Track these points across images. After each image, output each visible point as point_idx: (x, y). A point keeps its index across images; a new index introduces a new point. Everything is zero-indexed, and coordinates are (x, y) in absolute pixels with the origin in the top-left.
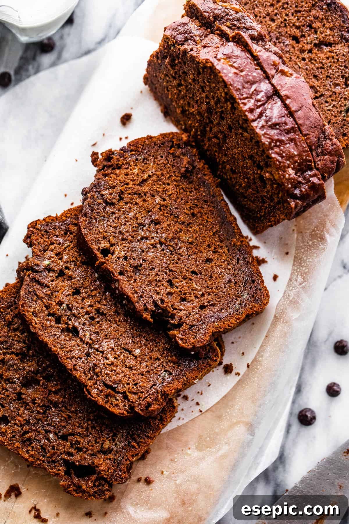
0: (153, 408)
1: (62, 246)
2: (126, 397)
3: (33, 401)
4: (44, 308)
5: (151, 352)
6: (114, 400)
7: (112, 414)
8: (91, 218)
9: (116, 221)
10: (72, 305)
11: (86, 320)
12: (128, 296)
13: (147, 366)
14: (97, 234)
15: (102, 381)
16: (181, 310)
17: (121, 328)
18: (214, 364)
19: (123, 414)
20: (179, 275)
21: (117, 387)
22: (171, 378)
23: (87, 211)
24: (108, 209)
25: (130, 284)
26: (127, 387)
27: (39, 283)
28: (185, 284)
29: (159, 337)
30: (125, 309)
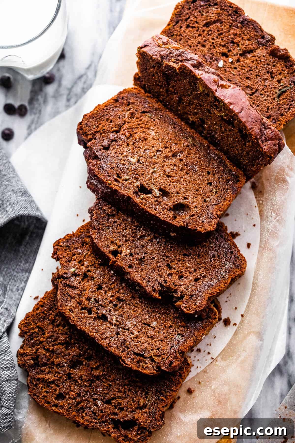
0: (175, 365)
1: (82, 255)
2: (152, 360)
3: (80, 378)
4: (78, 305)
5: (165, 322)
6: (144, 364)
7: (145, 375)
8: (99, 229)
9: (118, 227)
10: (98, 298)
11: (111, 307)
12: (138, 283)
13: (164, 333)
14: (106, 240)
15: (132, 351)
16: (181, 285)
17: (138, 308)
18: (214, 322)
19: (153, 373)
20: (174, 259)
21: (145, 353)
22: (184, 339)
23: (95, 225)
24: (110, 220)
25: (139, 274)
26: (152, 352)
27: (70, 286)
28: (180, 265)
29: (168, 309)
30: (139, 293)
